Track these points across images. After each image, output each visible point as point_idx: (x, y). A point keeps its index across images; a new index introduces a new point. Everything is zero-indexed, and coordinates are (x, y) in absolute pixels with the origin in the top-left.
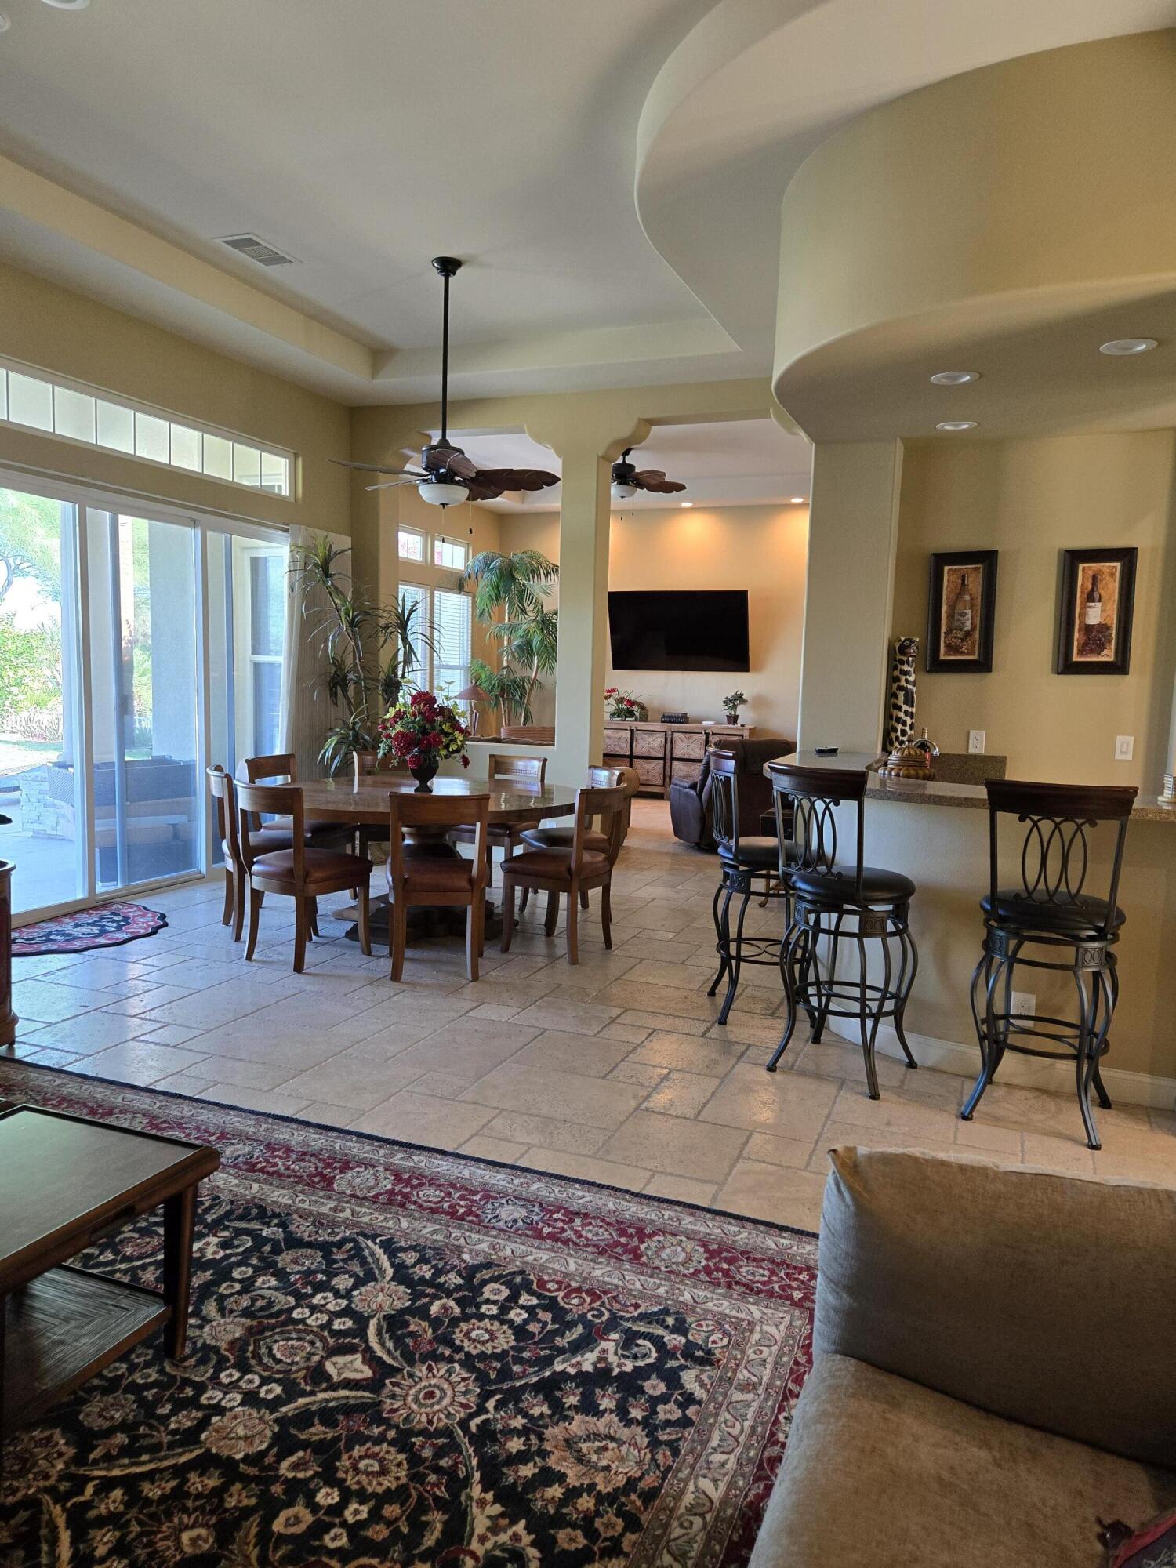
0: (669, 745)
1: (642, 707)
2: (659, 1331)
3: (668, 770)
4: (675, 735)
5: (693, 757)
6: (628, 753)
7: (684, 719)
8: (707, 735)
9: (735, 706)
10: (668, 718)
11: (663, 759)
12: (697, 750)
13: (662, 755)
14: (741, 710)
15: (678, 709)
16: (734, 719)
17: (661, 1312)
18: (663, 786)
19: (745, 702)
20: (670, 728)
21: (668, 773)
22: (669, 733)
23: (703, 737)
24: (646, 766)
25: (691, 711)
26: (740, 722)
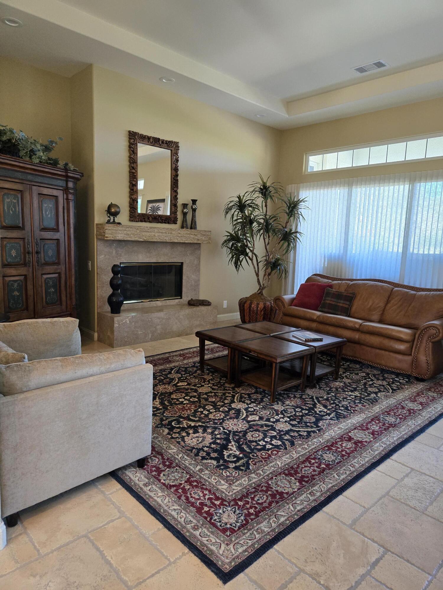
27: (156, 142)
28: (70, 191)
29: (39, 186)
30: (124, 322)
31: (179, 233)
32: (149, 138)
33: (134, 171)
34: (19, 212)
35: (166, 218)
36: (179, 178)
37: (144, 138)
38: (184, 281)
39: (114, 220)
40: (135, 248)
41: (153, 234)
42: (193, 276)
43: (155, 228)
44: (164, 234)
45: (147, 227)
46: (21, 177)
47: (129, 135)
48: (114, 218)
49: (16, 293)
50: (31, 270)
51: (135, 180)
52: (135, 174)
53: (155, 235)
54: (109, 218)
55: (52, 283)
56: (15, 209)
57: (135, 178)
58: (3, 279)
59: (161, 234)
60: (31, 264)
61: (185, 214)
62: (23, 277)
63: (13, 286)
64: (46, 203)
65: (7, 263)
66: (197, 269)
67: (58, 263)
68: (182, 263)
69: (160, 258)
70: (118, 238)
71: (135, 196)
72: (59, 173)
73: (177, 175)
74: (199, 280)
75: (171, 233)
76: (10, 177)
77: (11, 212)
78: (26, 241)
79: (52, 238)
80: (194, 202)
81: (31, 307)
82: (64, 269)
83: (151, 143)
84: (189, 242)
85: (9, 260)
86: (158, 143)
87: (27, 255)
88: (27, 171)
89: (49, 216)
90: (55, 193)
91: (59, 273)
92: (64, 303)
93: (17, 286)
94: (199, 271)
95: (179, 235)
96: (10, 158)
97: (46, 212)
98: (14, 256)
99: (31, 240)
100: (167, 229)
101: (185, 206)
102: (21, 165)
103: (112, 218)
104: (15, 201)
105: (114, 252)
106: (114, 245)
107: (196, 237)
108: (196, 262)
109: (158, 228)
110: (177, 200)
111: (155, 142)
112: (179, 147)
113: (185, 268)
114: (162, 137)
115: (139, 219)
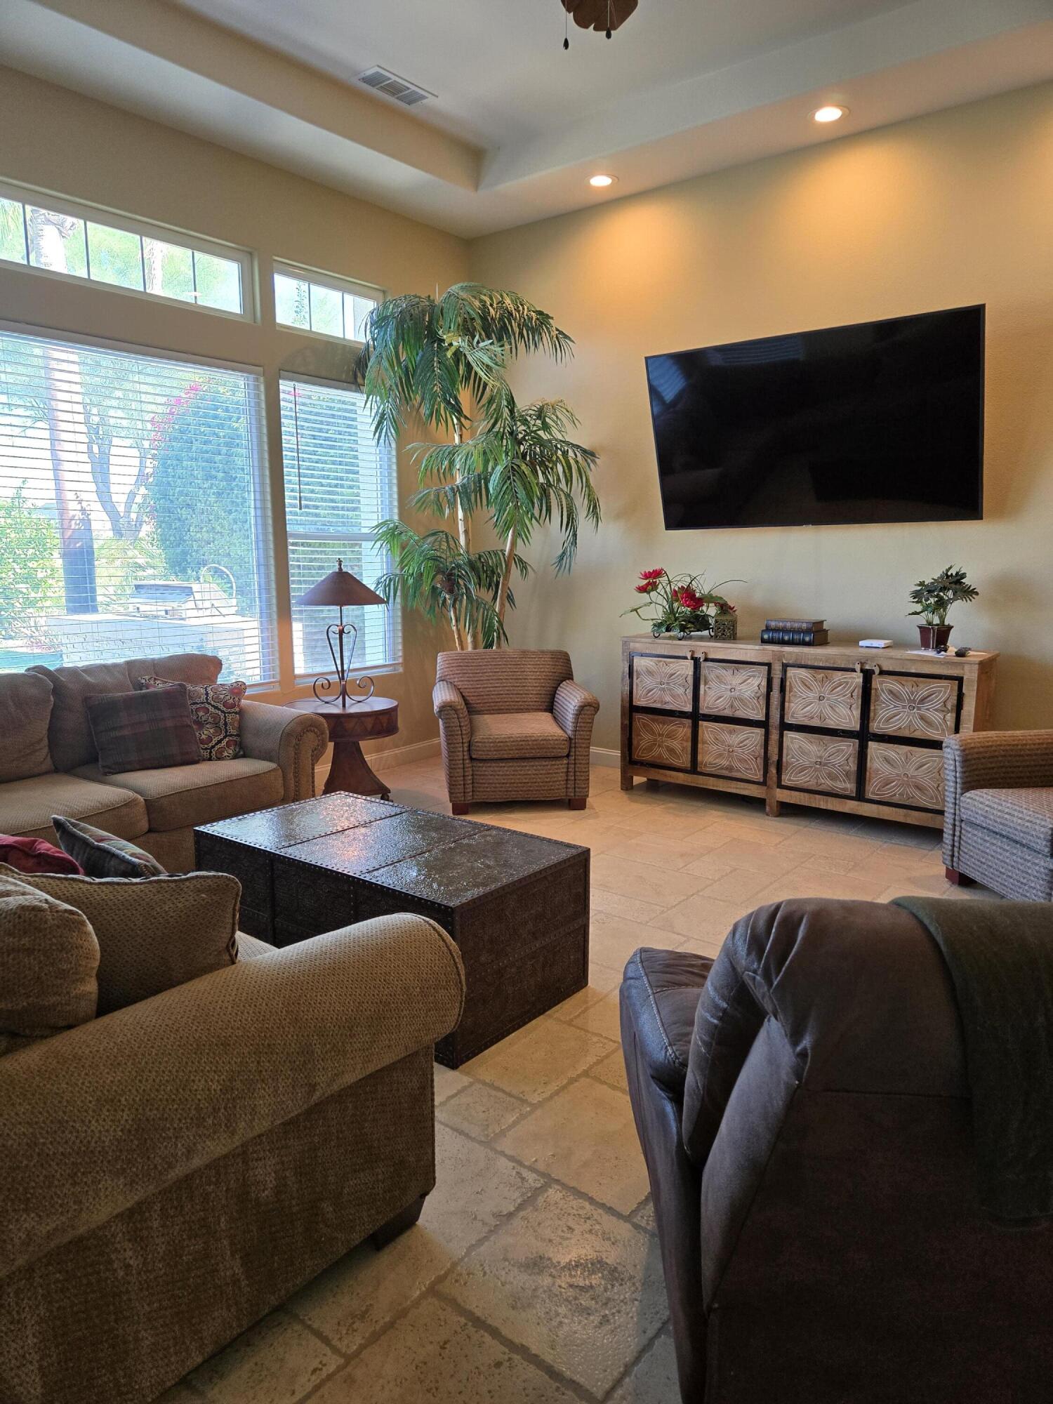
0: (775, 694)
1: (724, 608)
3: (773, 750)
4: (791, 672)
5: (831, 724)
6: (688, 708)
7: (817, 634)
8: (868, 675)
9: (941, 604)
10: (776, 635)
11: (764, 724)
12: (843, 710)
13: (760, 716)
14: (957, 613)
15: (805, 610)
16: (938, 636)
18: (764, 783)
19: (969, 593)
20: (779, 656)
21: (774, 757)
22: (777, 669)
23: (858, 678)
24: (726, 737)
25: (833, 615)
26: (953, 646)
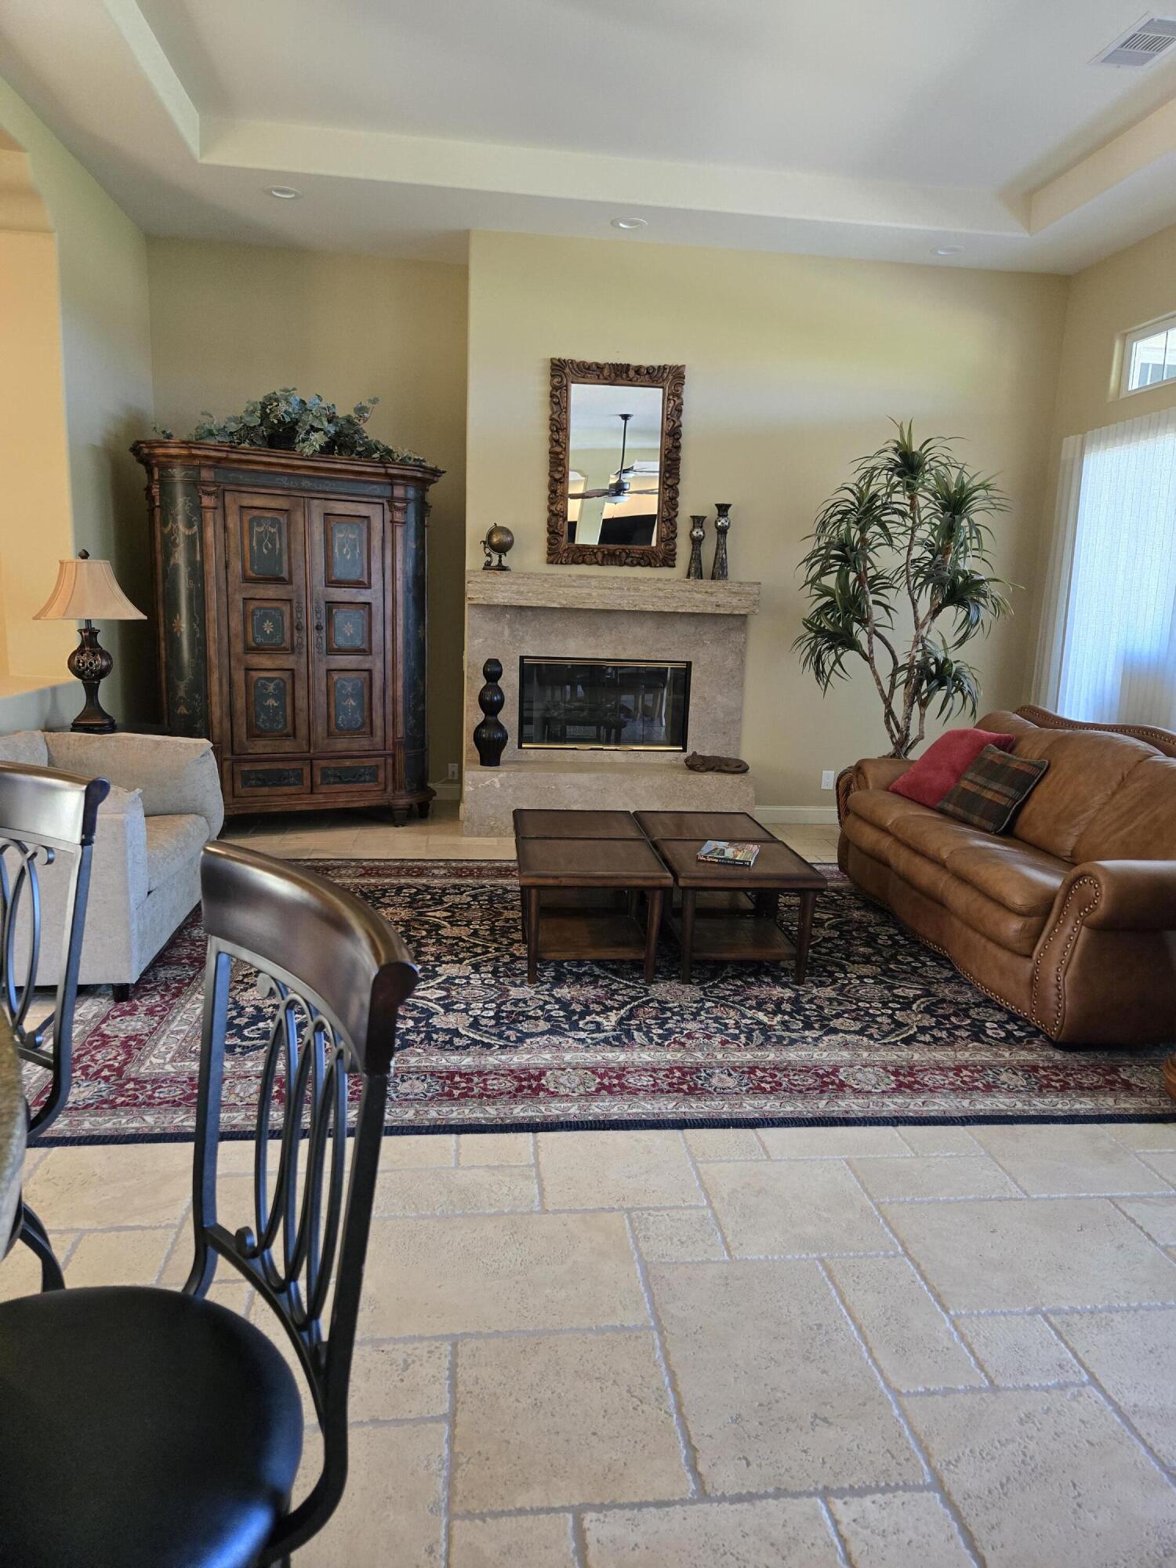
2: (244, 1043)
17: (246, 1053)
27: (620, 374)
28: (397, 504)
29: (325, 499)
30: (487, 783)
31: (659, 589)
32: (599, 367)
33: (558, 449)
34: (280, 549)
35: (642, 554)
36: (683, 454)
37: (588, 369)
38: (691, 708)
39: (500, 561)
40: (560, 625)
41: (587, 591)
42: (719, 698)
43: (593, 577)
44: (614, 592)
45: (570, 576)
46: (286, 484)
47: (552, 370)
48: (500, 557)
49: (272, 702)
50: (304, 660)
51: (560, 469)
52: (561, 456)
53: (590, 595)
54: (489, 559)
55: (353, 690)
56: (274, 545)
57: (560, 465)
58: (246, 675)
59: (607, 592)
60: (305, 649)
61: (696, 542)
62: (289, 673)
63: (267, 689)
64: (340, 531)
65: (254, 645)
66: (736, 680)
67: (366, 652)
68: (689, 664)
69: (624, 649)
70: (495, 601)
71: (559, 507)
72: (369, 470)
73: (678, 448)
74: (740, 709)
75: (637, 590)
76: (264, 487)
77: (265, 551)
78: (295, 604)
79: (353, 601)
80: (723, 509)
81: (302, 731)
82: (379, 665)
83: (606, 379)
84: (690, 611)
85: (259, 640)
86: (624, 376)
87: (295, 631)
88: (297, 472)
89: (349, 557)
90: (363, 510)
91: (369, 671)
92: (379, 733)
93: (274, 690)
94: (741, 685)
95: (661, 594)
96: (255, 450)
97: (341, 550)
98: (268, 632)
99: (304, 604)
100: (627, 579)
101: (698, 521)
102: (283, 461)
103: (495, 557)
104: (273, 530)
105: (507, 632)
106: (508, 616)
107: (713, 599)
108: (730, 662)
109: (600, 577)
110: (674, 509)
111: (617, 376)
112: (684, 378)
113: (695, 674)
114: (634, 361)
115: (568, 557)
